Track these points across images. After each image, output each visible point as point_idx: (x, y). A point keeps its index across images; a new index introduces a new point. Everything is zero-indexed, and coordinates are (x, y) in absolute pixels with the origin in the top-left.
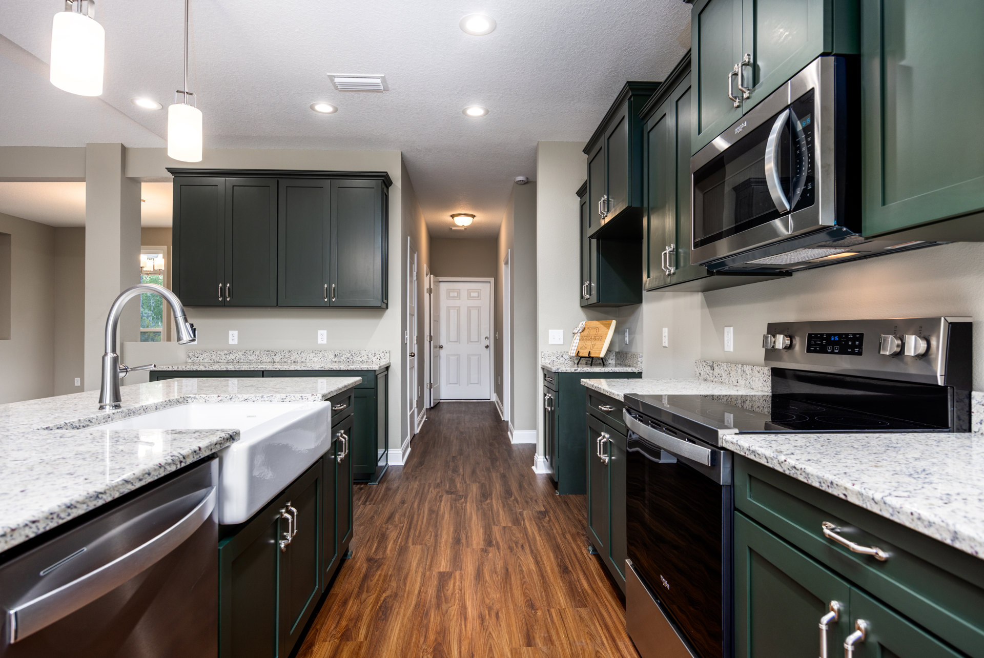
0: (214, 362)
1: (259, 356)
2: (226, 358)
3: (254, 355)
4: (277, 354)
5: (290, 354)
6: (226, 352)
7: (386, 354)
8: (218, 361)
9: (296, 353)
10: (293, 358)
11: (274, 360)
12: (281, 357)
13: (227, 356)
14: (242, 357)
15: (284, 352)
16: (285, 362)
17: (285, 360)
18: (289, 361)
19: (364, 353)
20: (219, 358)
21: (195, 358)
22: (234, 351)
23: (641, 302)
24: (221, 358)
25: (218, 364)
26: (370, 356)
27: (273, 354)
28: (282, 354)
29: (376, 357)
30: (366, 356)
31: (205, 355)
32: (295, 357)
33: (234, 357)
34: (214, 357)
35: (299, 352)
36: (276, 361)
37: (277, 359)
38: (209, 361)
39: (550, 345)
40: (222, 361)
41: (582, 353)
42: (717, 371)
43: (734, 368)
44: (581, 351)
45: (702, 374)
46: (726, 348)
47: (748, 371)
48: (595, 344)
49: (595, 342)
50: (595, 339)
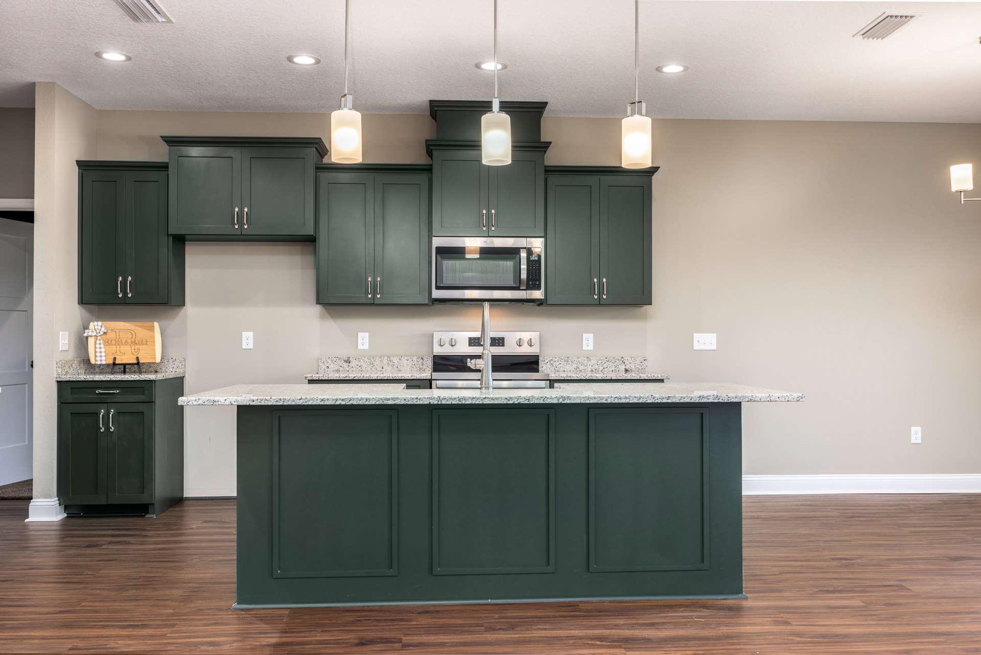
23: (183, 305)
39: (61, 351)
41: (121, 360)
42: (354, 363)
43: (378, 360)
44: (117, 357)
45: (331, 366)
46: (360, 347)
47: (395, 360)
48: (139, 349)
49: (137, 347)
50: (135, 343)
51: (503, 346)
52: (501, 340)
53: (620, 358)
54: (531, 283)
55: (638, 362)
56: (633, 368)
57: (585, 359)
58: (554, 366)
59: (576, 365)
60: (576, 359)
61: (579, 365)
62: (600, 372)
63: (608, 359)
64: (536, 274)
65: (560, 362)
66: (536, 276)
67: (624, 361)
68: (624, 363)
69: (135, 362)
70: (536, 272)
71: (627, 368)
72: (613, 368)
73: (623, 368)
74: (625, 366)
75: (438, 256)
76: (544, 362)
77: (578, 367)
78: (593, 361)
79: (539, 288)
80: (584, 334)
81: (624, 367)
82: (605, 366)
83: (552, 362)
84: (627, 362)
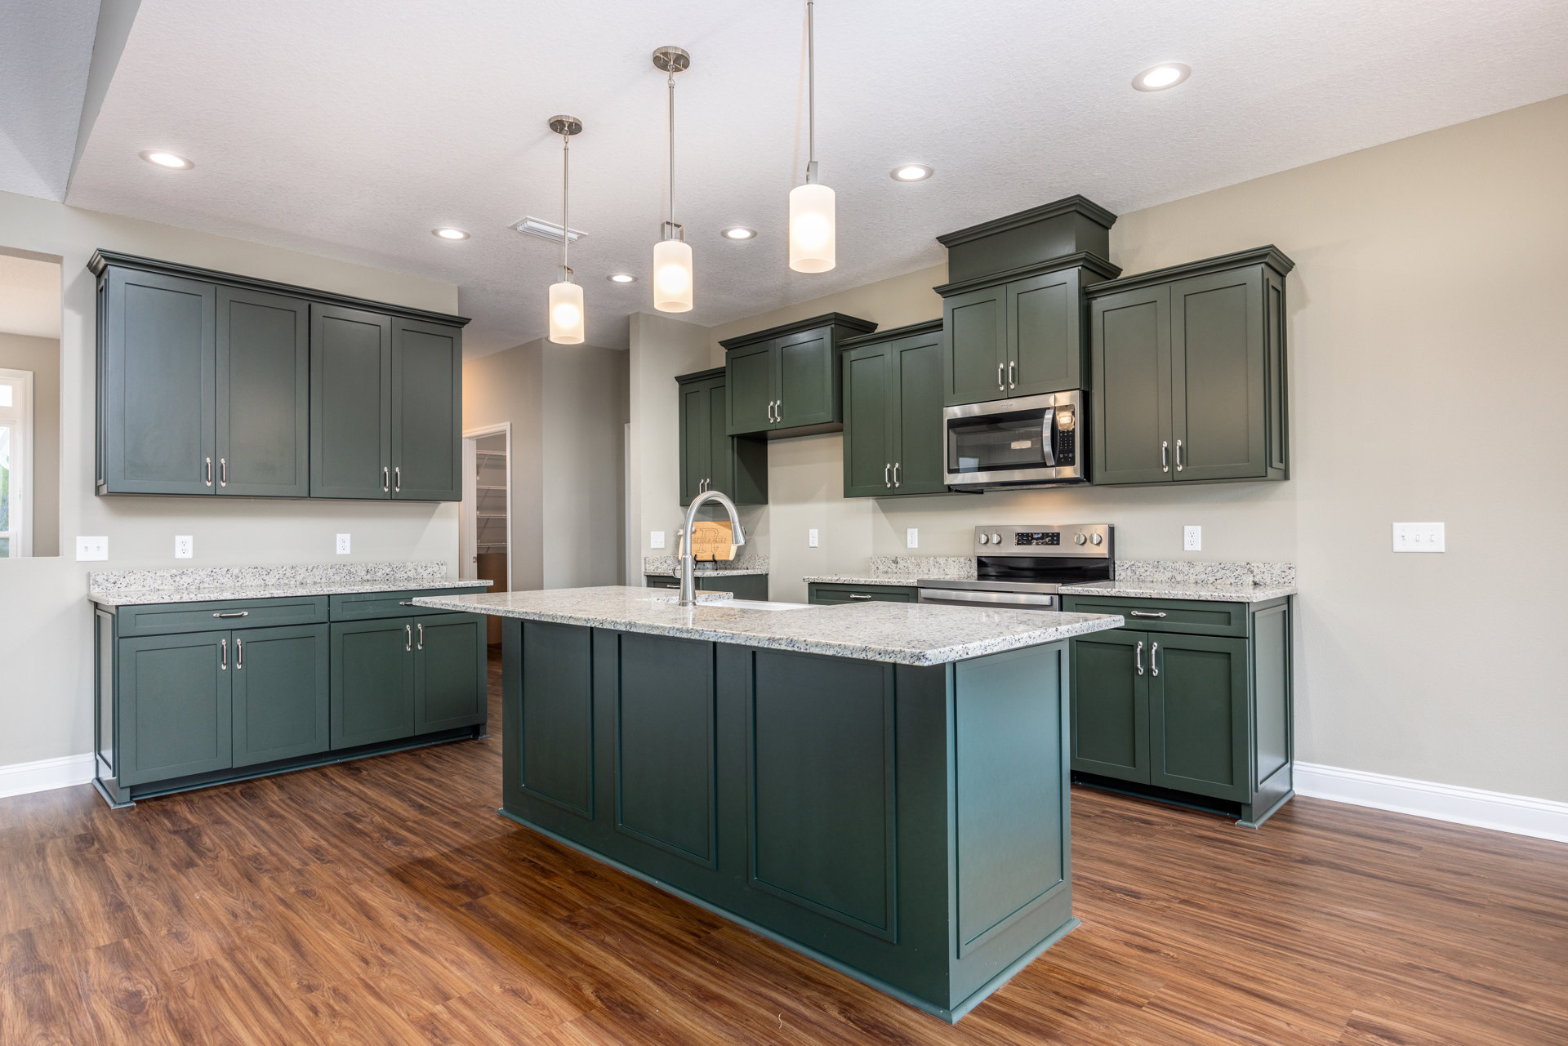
0: (151, 590)
1: (238, 577)
2: (175, 581)
3: (229, 576)
4: (271, 573)
5: (293, 571)
6: (174, 572)
7: (441, 567)
8: (157, 587)
9: (305, 569)
10: (299, 578)
11: (267, 582)
12: (277, 577)
13: (177, 579)
14: (207, 580)
15: (284, 569)
16: (286, 584)
17: (286, 581)
18: (292, 582)
19: (410, 566)
20: (159, 582)
21: (109, 585)
22: (190, 570)
23: (766, 502)
24: (165, 582)
25: (157, 593)
26: (420, 570)
27: (265, 573)
28: (280, 572)
29: (427, 572)
30: (413, 571)
31: (130, 578)
32: (302, 576)
33: (190, 580)
34: (149, 581)
35: (310, 568)
36: (269, 583)
37: (271, 580)
38: (140, 588)
39: (654, 549)
40: (166, 588)
41: (702, 557)
42: (901, 564)
43: (924, 560)
44: (698, 555)
45: (881, 567)
46: (909, 546)
47: (942, 561)
48: (718, 547)
49: (716, 545)
50: (716, 541)
51: (1058, 544)
52: (1055, 536)
53: (1244, 564)
54: (1061, 456)
55: (1277, 571)
56: (1268, 580)
57: (1185, 564)
58: (1138, 573)
59: (1170, 574)
60: (1171, 564)
61: (1175, 573)
62: (1210, 586)
63: (1222, 566)
64: (1068, 443)
65: (1146, 568)
66: (1068, 446)
67: (1252, 568)
68: (1252, 572)
69: (711, 559)
70: (1068, 440)
71: (1257, 580)
72: (1232, 580)
73: (1249, 579)
74: (1254, 576)
75: (950, 431)
76: (1123, 568)
77: (1173, 577)
78: (1199, 568)
79: (1072, 462)
80: (1186, 527)
81: (1251, 579)
82: (1218, 575)
83: (1134, 568)
84: (1256, 571)
